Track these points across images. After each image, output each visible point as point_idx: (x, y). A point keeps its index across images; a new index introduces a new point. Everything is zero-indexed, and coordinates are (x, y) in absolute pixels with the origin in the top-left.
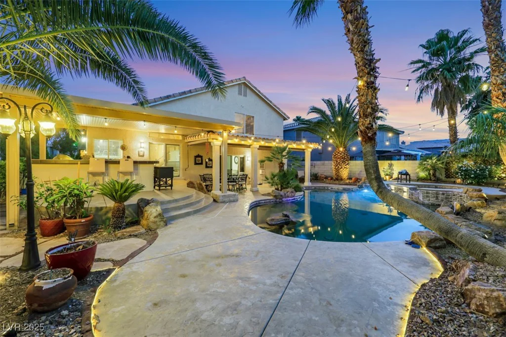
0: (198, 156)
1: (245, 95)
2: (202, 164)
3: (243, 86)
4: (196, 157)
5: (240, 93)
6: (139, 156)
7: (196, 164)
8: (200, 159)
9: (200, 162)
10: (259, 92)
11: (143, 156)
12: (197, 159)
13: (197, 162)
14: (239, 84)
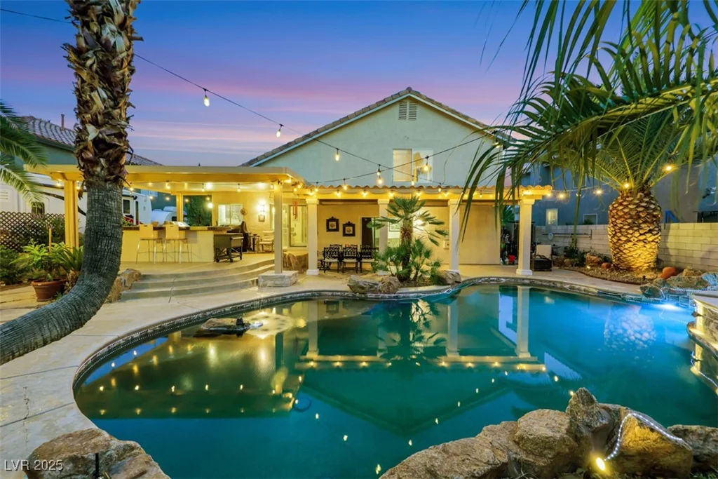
0: (332, 219)
1: (413, 117)
2: (337, 230)
3: (408, 103)
4: (328, 221)
5: (402, 116)
6: (260, 221)
7: (329, 230)
8: (335, 223)
9: (335, 228)
10: (440, 105)
11: (263, 221)
12: (330, 223)
13: (330, 228)
14: (400, 101)
